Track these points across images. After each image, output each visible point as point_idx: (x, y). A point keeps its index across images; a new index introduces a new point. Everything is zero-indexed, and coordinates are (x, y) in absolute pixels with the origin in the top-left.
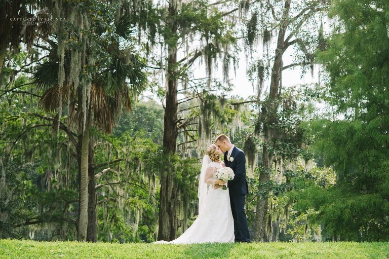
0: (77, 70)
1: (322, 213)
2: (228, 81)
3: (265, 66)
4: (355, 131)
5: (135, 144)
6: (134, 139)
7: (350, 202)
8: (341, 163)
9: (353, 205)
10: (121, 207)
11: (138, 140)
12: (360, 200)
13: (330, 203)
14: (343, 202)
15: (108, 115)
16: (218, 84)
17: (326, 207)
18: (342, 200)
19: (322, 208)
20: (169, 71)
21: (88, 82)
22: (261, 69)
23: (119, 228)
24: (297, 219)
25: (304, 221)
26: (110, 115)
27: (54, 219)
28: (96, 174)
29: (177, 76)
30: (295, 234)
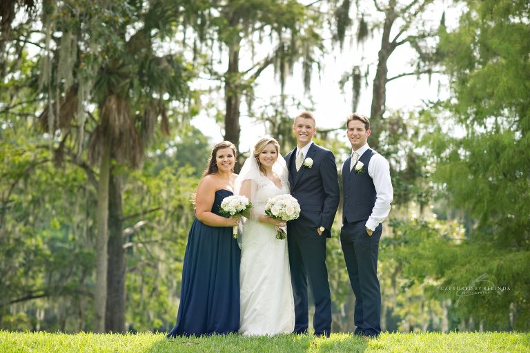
0: (70, 60)
1: (448, 283)
2: (310, 98)
3: (363, 74)
4: (504, 148)
5: (179, 186)
6: (177, 179)
7: (495, 264)
8: (480, 201)
9: (500, 268)
10: (163, 275)
11: (183, 180)
12: (512, 261)
13: (463, 265)
14: (484, 264)
15: (134, 141)
16: (296, 102)
17: (456, 271)
18: (481, 261)
19: (448, 273)
20: (227, 84)
21: (86, 79)
22: (357, 78)
23: (161, 304)
24: (409, 293)
25: (418, 298)
26: (137, 141)
27: (66, 291)
28: (125, 228)
29: (239, 91)
30: (407, 314)
